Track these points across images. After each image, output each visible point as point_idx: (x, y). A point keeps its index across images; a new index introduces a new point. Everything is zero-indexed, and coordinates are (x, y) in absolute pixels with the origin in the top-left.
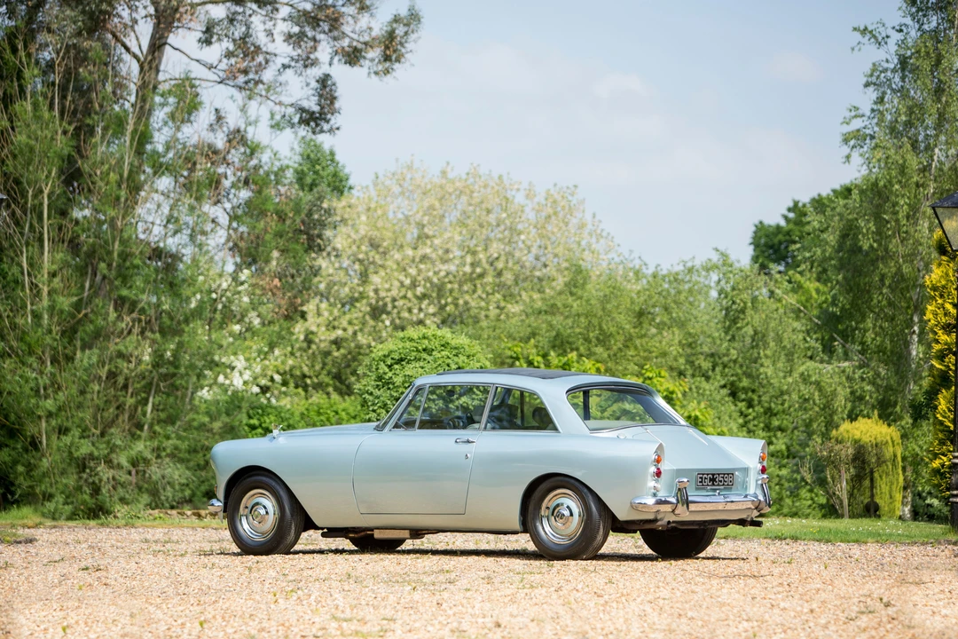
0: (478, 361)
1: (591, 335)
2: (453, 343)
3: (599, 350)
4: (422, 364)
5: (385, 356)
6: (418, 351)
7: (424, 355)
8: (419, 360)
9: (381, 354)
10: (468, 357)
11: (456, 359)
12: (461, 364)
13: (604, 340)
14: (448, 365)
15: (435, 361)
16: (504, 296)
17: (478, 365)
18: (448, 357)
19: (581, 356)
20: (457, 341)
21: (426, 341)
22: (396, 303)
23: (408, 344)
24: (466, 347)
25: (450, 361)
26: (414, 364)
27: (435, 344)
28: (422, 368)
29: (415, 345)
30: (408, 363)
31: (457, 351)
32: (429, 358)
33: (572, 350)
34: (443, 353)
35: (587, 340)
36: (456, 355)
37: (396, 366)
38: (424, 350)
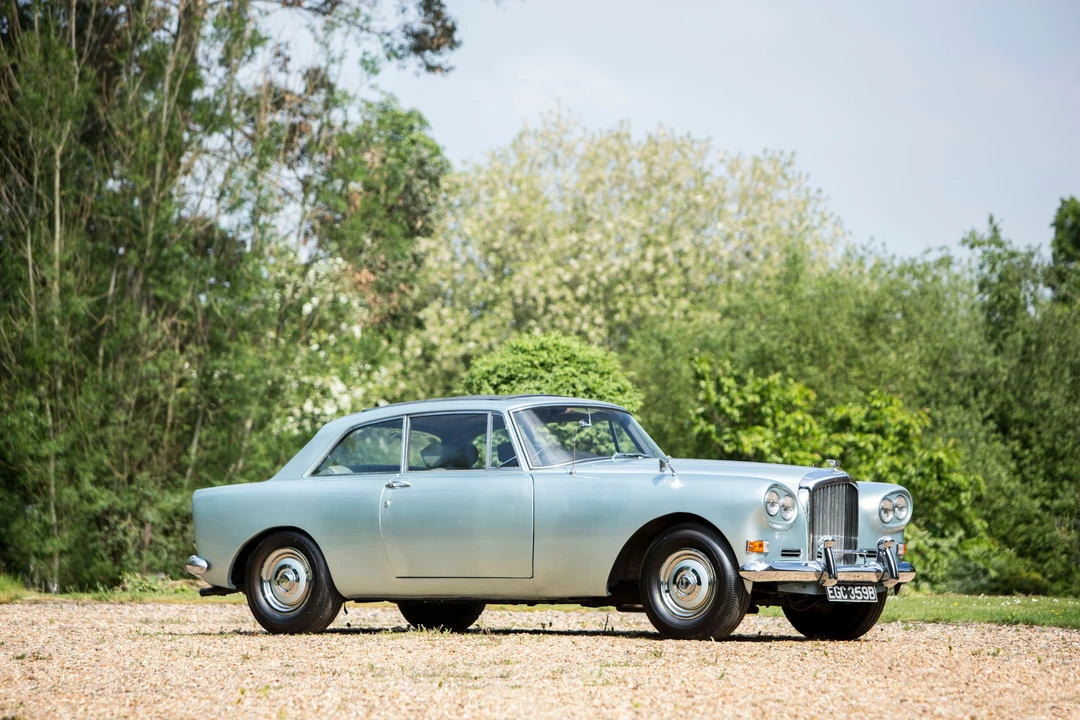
0: (614, 381)
1: (803, 349)
2: (581, 356)
3: (812, 370)
4: (537, 383)
5: (488, 372)
6: (533, 366)
7: (541, 372)
8: (535, 378)
9: (485, 369)
10: (602, 374)
11: (584, 378)
12: (591, 385)
13: (820, 357)
14: (574, 386)
15: (556, 380)
16: (692, 302)
17: (615, 386)
18: (574, 375)
19: (786, 377)
20: (587, 353)
21: (544, 354)
22: (552, 308)
23: (521, 357)
24: (599, 361)
25: (575, 380)
26: (526, 384)
27: (556, 356)
28: (539, 389)
29: (530, 358)
30: (519, 382)
31: (587, 366)
32: (547, 376)
33: (776, 370)
34: (567, 369)
35: (799, 358)
36: (585, 372)
37: (503, 387)
38: (542, 365)
